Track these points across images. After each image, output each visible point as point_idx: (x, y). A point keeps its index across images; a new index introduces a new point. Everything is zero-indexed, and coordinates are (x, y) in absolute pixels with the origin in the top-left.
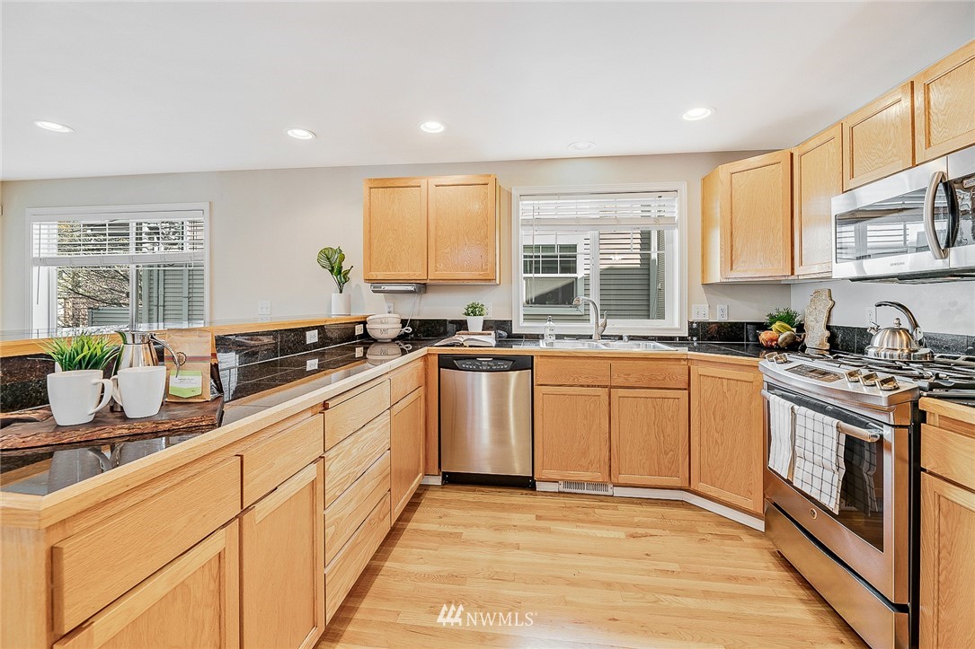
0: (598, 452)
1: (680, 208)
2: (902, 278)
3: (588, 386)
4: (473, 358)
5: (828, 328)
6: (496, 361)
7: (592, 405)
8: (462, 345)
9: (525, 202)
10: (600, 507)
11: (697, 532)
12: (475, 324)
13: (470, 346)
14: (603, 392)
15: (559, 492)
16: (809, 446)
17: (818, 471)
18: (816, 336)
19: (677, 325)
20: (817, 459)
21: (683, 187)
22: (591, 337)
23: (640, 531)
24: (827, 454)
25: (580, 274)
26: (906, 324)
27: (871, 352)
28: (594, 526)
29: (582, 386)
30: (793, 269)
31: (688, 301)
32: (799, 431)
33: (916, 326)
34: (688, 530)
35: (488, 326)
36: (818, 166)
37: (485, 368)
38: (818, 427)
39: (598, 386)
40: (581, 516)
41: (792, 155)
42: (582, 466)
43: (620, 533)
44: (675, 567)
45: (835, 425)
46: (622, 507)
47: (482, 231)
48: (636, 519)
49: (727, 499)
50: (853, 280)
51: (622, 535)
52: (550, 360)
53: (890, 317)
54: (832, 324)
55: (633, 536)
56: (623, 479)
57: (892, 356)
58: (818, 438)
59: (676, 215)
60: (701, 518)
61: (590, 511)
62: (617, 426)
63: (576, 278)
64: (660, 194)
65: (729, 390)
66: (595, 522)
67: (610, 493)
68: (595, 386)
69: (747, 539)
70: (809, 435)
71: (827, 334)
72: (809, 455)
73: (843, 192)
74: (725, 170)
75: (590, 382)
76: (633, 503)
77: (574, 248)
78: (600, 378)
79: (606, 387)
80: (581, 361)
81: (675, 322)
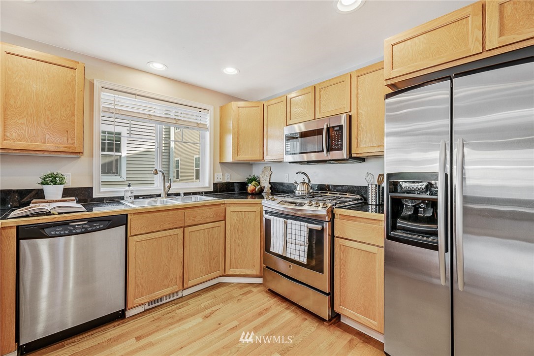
0: (175, 271)
1: (210, 120)
2: (309, 162)
3: (170, 229)
4: (65, 224)
5: (270, 183)
6: (90, 223)
7: (173, 241)
8: (49, 213)
9: (105, 93)
10: (179, 308)
11: (234, 297)
12: (53, 192)
13: (59, 213)
14: (179, 232)
15: (145, 311)
16: (294, 237)
17: (298, 247)
18: (267, 187)
19: (207, 185)
20: (298, 242)
21: (211, 109)
22: (159, 196)
23: (208, 311)
24: (302, 239)
25: (124, 153)
26: (307, 181)
27: (297, 192)
28: (181, 323)
29: (166, 230)
30: (263, 157)
31: (213, 172)
32: (289, 231)
33: (310, 181)
34: (230, 299)
35: (67, 193)
36: (275, 113)
37: (79, 231)
38: (298, 228)
39: (176, 228)
40: (170, 321)
41: (263, 105)
42: (165, 285)
43: (198, 319)
44: (235, 323)
45: (306, 225)
46: (191, 301)
47: (68, 109)
48: (203, 305)
49: (244, 274)
50: (290, 163)
51: (200, 320)
52: (142, 215)
53: (301, 178)
54: (271, 181)
55: (206, 317)
56: (191, 283)
57: (303, 193)
58: (298, 233)
59: (208, 123)
60: (232, 288)
61: (173, 314)
62: (188, 251)
63: (120, 156)
64: (200, 110)
65: (245, 217)
66: (181, 319)
67: (180, 296)
68: (174, 229)
69: (255, 290)
70: (294, 232)
71: (270, 186)
72: (293, 241)
73: (287, 126)
74: (235, 105)
75: (171, 226)
76: (196, 296)
77: (120, 134)
78: (178, 222)
79: (181, 227)
80: (165, 213)
81: (206, 183)
